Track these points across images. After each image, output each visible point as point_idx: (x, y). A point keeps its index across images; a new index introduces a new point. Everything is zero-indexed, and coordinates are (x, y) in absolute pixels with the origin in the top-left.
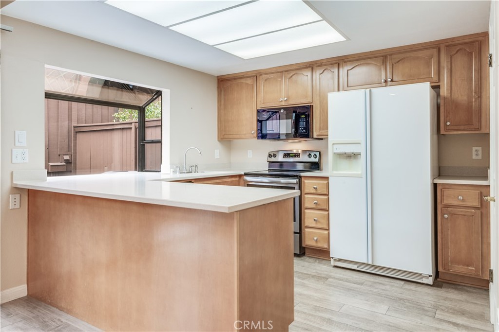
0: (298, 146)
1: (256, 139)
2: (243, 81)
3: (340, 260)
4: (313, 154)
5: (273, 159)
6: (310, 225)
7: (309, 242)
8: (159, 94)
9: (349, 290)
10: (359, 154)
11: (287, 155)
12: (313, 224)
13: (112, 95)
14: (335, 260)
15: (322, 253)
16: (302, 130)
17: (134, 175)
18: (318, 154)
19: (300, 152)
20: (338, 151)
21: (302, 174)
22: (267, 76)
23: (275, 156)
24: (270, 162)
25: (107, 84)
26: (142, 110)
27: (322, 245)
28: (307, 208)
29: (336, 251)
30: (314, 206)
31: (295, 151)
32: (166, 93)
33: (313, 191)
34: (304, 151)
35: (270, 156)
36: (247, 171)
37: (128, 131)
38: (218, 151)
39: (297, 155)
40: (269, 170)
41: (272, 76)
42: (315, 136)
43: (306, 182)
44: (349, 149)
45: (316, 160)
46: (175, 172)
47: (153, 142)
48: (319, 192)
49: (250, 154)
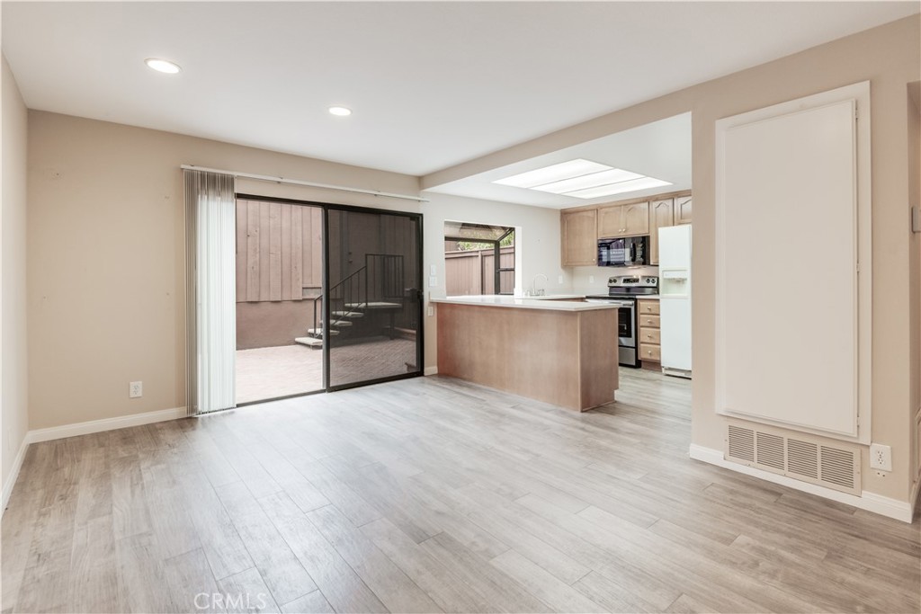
0: (637, 272)
1: (597, 267)
2: (585, 214)
3: (670, 369)
4: (651, 280)
5: (613, 284)
6: (646, 341)
7: (643, 355)
8: (512, 230)
9: (671, 386)
10: (686, 279)
11: (627, 281)
12: (648, 340)
13: (468, 233)
14: (666, 369)
15: (655, 365)
16: (639, 258)
17: (481, 297)
18: (656, 280)
19: (640, 277)
20: (667, 277)
21: (637, 297)
22: (607, 209)
23: (615, 281)
24: (611, 287)
25: (465, 225)
26: (497, 243)
27: (654, 358)
28: (642, 327)
29: (666, 361)
30: (648, 324)
31: (635, 277)
32: (518, 231)
33: (648, 311)
34: (644, 277)
35: (610, 281)
36: (588, 295)
37: (474, 259)
38: (561, 277)
39: (636, 281)
40: (610, 294)
41: (611, 210)
42: (651, 263)
43: (641, 304)
44: (677, 275)
45: (655, 285)
46: (526, 295)
47: (507, 270)
48: (653, 312)
49: (591, 280)
